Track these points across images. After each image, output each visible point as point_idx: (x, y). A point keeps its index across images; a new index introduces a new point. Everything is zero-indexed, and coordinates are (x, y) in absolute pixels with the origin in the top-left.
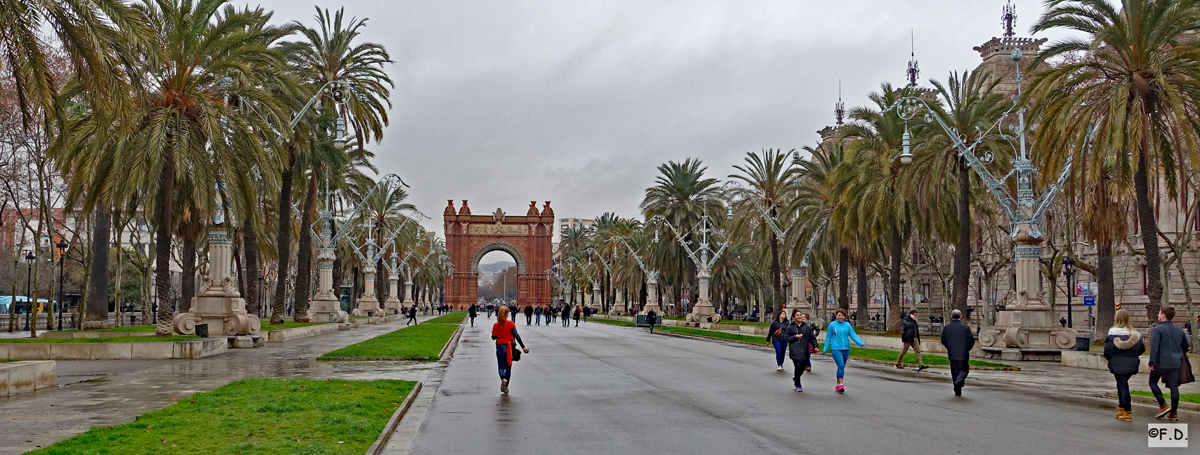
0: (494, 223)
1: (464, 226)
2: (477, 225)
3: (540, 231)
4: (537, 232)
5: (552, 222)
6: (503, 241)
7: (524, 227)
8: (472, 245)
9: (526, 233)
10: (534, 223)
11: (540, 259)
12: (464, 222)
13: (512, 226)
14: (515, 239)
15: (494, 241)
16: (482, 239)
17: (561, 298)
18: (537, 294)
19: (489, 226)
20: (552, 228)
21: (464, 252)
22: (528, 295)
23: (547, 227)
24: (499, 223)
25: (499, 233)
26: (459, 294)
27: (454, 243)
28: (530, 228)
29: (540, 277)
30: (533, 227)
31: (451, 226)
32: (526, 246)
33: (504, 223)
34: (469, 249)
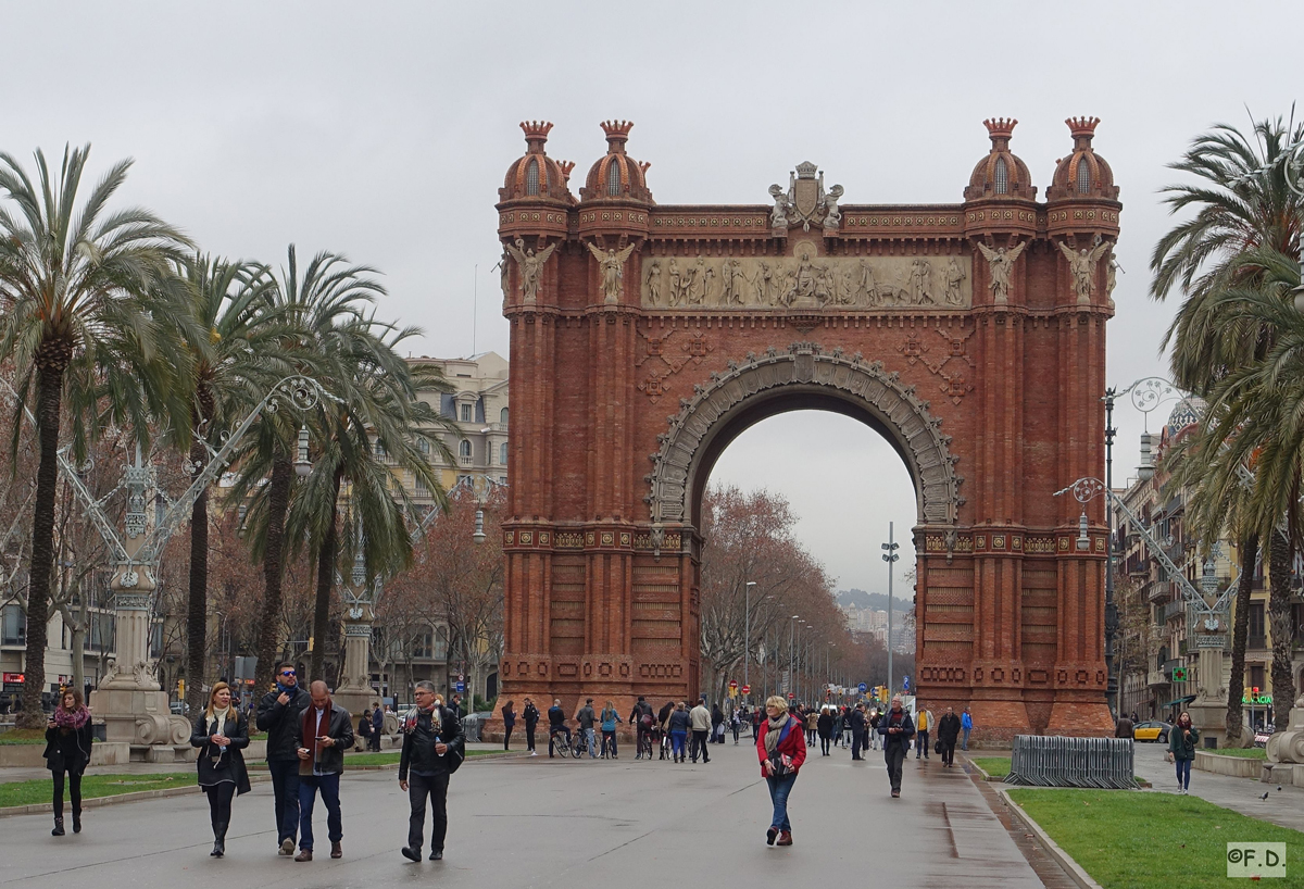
0: (778, 246)
1: (611, 263)
2: (683, 263)
3: (1040, 286)
4: (1023, 295)
5: (1110, 237)
6: (828, 346)
7: (946, 266)
8: (656, 369)
9: (962, 301)
10: (1000, 239)
11: (1041, 446)
12: (612, 241)
13: (875, 262)
14: (898, 337)
15: (777, 346)
16: (713, 338)
17: (1156, 677)
18: (1023, 647)
19: (751, 265)
20: (1104, 266)
21: (612, 409)
22: (973, 649)
23: (1081, 263)
24: (806, 247)
25: (806, 302)
26: (583, 644)
27: (557, 360)
28: (981, 270)
29: (1040, 547)
30: (1002, 264)
31: (534, 263)
32: (958, 371)
33: (832, 246)
34: (641, 396)
